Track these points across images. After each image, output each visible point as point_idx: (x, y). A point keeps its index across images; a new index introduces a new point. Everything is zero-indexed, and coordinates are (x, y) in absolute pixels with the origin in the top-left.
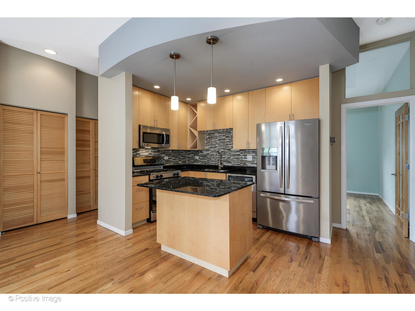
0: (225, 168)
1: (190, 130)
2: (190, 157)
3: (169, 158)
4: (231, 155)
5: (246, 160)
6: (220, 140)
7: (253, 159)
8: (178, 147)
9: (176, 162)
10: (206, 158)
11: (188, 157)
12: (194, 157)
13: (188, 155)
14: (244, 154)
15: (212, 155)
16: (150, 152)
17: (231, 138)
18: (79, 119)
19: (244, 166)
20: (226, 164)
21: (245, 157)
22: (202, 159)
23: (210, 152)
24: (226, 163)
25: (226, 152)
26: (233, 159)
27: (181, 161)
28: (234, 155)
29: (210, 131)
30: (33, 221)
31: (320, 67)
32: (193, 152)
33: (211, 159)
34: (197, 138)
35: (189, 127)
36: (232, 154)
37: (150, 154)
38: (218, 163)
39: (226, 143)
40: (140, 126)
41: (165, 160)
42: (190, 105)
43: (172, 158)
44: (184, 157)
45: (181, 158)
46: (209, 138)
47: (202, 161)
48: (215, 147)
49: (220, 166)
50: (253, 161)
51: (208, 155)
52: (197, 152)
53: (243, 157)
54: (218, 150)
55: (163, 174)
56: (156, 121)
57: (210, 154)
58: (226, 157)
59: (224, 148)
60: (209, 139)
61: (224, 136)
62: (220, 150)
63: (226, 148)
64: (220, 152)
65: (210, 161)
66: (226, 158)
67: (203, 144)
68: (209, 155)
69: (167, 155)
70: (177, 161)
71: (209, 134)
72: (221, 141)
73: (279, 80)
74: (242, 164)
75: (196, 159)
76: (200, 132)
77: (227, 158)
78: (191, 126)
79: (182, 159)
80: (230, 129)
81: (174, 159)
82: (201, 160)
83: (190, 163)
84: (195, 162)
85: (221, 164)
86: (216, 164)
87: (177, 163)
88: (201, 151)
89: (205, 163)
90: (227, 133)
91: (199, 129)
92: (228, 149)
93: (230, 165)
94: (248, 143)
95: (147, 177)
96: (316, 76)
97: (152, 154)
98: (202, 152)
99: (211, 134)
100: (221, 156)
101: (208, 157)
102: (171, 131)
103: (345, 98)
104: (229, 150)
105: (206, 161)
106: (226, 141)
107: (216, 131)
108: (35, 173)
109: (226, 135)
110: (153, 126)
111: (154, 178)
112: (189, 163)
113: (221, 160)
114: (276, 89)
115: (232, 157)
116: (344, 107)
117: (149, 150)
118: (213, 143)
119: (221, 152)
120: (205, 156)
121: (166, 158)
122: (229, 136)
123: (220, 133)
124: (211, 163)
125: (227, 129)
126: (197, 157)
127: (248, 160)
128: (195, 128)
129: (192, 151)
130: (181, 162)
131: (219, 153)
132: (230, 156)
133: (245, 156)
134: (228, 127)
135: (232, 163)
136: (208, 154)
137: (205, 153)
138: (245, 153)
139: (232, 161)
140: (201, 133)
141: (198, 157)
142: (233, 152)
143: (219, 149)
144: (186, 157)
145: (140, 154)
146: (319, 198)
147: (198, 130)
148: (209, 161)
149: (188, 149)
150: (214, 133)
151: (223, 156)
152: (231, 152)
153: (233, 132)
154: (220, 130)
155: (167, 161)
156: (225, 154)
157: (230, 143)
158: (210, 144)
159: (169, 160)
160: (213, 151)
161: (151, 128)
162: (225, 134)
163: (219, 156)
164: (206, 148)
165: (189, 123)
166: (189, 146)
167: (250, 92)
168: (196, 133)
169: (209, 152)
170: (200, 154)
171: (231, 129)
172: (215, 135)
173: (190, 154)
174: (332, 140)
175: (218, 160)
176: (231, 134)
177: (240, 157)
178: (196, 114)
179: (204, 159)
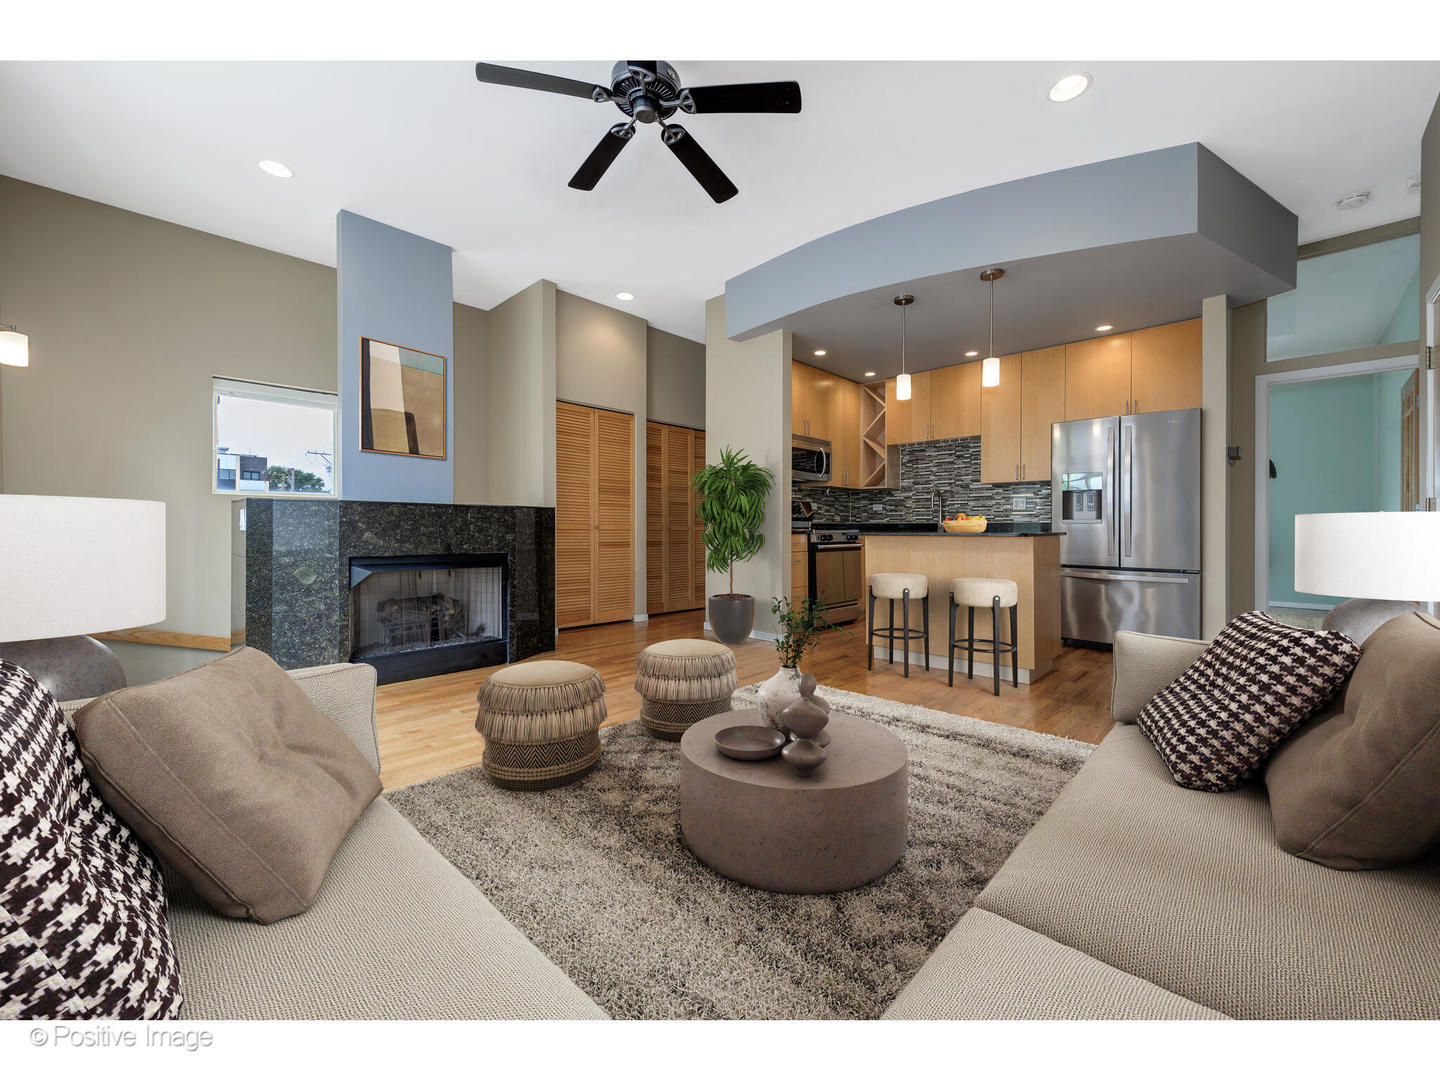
1: (866, 444)
2: (860, 508)
3: (819, 509)
4: (968, 498)
5: (1008, 507)
6: (939, 465)
7: (1027, 505)
9: (831, 518)
10: (902, 508)
11: (853, 507)
12: (869, 506)
13: (854, 502)
14: (1005, 495)
15: (918, 500)
17: (970, 460)
18: (652, 425)
19: (1004, 522)
21: (1008, 503)
22: (891, 511)
26: (975, 509)
27: (839, 515)
28: (977, 499)
29: (920, 444)
30: (589, 618)
31: (1204, 300)
32: (871, 494)
33: (916, 510)
34: (885, 463)
35: (862, 438)
36: (971, 495)
38: (936, 519)
39: (955, 472)
42: (865, 387)
44: (844, 507)
45: (839, 508)
46: (912, 460)
47: (892, 516)
48: (927, 482)
50: (1029, 509)
51: (907, 501)
52: (878, 495)
53: (1003, 501)
54: (935, 489)
55: (833, 534)
56: (807, 424)
57: (913, 497)
58: (955, 503)
59: (950, 484)
60: (910, 465)
61: (950, 455)
62: (941, 488)
63: (957, 483)
64: (940, 492)
65: (914, 514)
66: (956, 505)
67: (896, 476)
68: (911, 501)
70: (833, 516)
71: (912, 452)
72: (943, 467)
73: (1104, 328)
74: (1000, 518)
75: (876, 512)
76: (893, 449)
78: (868, 436)
79: (842, 511)
80: (972, 438)
82: (888, 513)
84: (873, 518)
86: (928, 520)
88: (890, 492)
89: (901, 520)
90: (961, 448)
91: (890, 440)
92: (962, 486)
94: (1020, 468)
95: (805, 537)
96: (1194, 317)
98: (892, 495)
99: (915, 453)
100: (943, 501)
101: (907, 505)
102: (835, 447)
103: (1265, 361)
104: (966, 487)
105: (901, 516)
106: (956, 466)
107: (933, 444)
108: (592, 528)
109: (958, 453)
110: (803, 434)
111: (818, 539)
112: (858, 520)
113: (944, 512)
114: (1093, 346)
116: (1262, 382)
118: (921, 473)
119: (943, 491)
120: (900, 503)
122: (966, 456)
123: (939, 449)
124: (917, 519)
125: (964, 439)
126: (878, 507)
127: (1014, 509)
128: (880, 440)
129: (865, 492)
130: (838, 519)
131: (937, 494)
132: (966, 502)
133: (1008, 499)
134: (967, 433)
136: (909, 497)
137: (900, 496)
138: (1008, 491)
141: (882, 506)
142: (974, 492)
143: (939, 485)
144: (849, 506)
146: (1201, 572)
147: (886, 444)
148: (911, 515)
149: (862, 486)
150: (925, 451)
151: (948, 502)
152: (970, 492)
153: (981, 445)
154: (944, 441)
156: (953, 496)
157: (968, 472)
158: (912, 475)
160: (921, 490)
161: (803, 438)
162: (954, 452)
163: (937, 503)
164: (905, 483)
165: (864, 429)
166: (862, 482)
167: (1026, 355)
168: (882, 451)
169: (911, 494)
170: (887, 498)
171: (977, 439)
172: (927, 454)
173: (861, 498)
174: (1233, 455)
175: (937, 511)
176: (971, 450)
177: (994, 502)
178: (883, 407)
179: (896, 511)
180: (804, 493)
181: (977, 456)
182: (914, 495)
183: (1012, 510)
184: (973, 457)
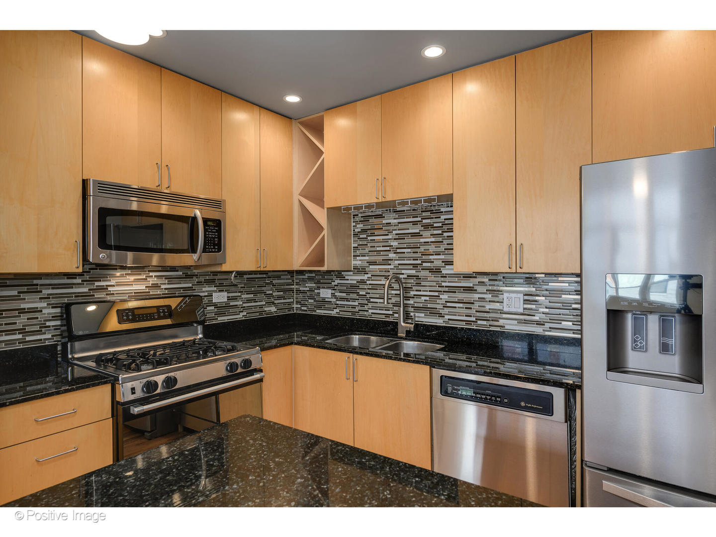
0: (420, 333)
1: (301, 205)
2: (304, 292)
3: (229, 298)
4: (440, 289)
5: (497, 306)
6: (400, 237)
7: (526, 306)
8: (257, 261)
9: (258, 309)
10: (354, 296)
11: (298, 291)
12: (316, 291)
13: (297, 284)
14: (490, 288)
15: (374, 287)
16: (152, 281)
17: (440, 232)
19: (492, 329)
20: (422, 318)
21: (496, 299)
22: (342, 299)
23: (369, 275)
24: (423, 315)
25: (425, 279)
26: (449, 304)
27: (273, 303)
28: (452, 290)
29: (369, 206)
32: (314, 275)
33: (372, 300)
34: (325, 232)
35: (296, 197)
36: (444, 284)
37: (155, 286)
38: (396, 315)
39: (422, 249)
40: (85, 183)
41: (215, 305)
42: (299, 123)
43: (243, 296)
44: (284, 291)
45: (274, 294)
46: (363, 231)
47: (343, 306)
48: (387, 262)
49: (403, 324)
50: (527, 312)
51: (361, 286)
52: (324, 278)
53: (488, 296)
54: (396, 271)
55: (178, 375)
56: (165, 169)
57: (368, 282)
58: (422, 295)
59: (415, 266)
60: (365, 236)
61: (415, 223)
62: (403, 271)
63: (425, 264)
64: (401, 276)
65: (370, 305)
66: (423, 298)
67: (345, 252)
68: (365, 287)
69: (221, 287)
70: (261, 307)
71: (366, 219)
72: (406, 241)
74: (485, 323)
75: (324, 299)
76: (335, 213)
77: (427, 298)
78: (304, 194)
79: (279, 298)
80: (440, 198)
81: (249, 301)
82: (338, 302)
83: (305, 308)
84: (320, 308)
85: (407, 316)
86: (387, 315)
87: (261, 313)
88: (339, 274)
89: (353, 313)
90: (428, 214)
91: (331, 200)
92: (431, 270)
93: (439, 322)
94: (516, 250)
95: (105, 390)
97: (163, 287)
98: (343, 278)
99: (371, 218)
100: (407, 289)
101: (361, 293)
102: (230, 209)
104: (436, 271)
105: (353, 306)
106: (422, 240)
107: (390, 207)
109: (424, 221)
110: (150, 185)
111: (133, 393)
112: (303, 308)
113: (405, 306)
115: (445, 297)
117: (151, 274)
118: (378, 249)
119: (405, 276)
120: (352, 289)
121: (220, 297)
122: (435, 225)
123: (401, 213)
124: (372, 313)
125: (429, 200)
126: (326, 293)
127: (506, 309)
128: (319, 200)
129: (311, 272)
130: (273, 309)
131: (398, 280)
132: (436, 294)
133: (496, 293)
134: (432, 191)
135: (447, 317)
136: (363, 282)
137: (352, 279)
138: (496, 283)
139: (446, 310)
140: (338, 213)
141: (330, 291)
142: (447, 279)
143: (400, 267)
144: (292, 290)
145: (110, 289)
147: (327, 205)
148: (366, 307)
149: (296, 267)
150: (380, 216)
151: (412, 293)
152: (443, 279)
153: (454, 209)
154: (403, 203)
155: (222, 309)
156: (418, 284)
157: (438, 250)
158: (367, 250)
159: (232, 304)
160: (378, 273)
161: (144, 193)
162: (419, 219)
163: (398, 292)
164: (357, 262)
165: (298, 184)
166: (297, 258)
167: (523, 58)
168: (321, 216)
169: (365, 277)
170: (337, 282)
171: (448, 199)
172: (384, 222)
173: (304, 280)
175: (397, 305)
176: (443, 217)
177: (477, 296)
178: (322, 153)
179: (347, 300)
180: (196, 280)
181: (448, 226)
182: (369, 279)
183: (502, 312)
184: (445, 227)
